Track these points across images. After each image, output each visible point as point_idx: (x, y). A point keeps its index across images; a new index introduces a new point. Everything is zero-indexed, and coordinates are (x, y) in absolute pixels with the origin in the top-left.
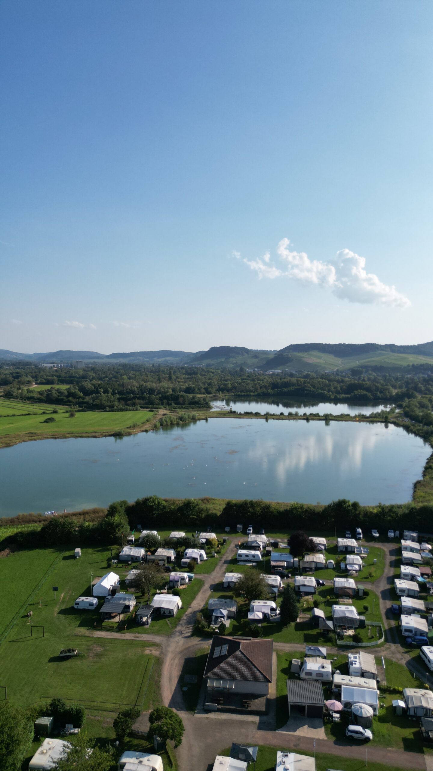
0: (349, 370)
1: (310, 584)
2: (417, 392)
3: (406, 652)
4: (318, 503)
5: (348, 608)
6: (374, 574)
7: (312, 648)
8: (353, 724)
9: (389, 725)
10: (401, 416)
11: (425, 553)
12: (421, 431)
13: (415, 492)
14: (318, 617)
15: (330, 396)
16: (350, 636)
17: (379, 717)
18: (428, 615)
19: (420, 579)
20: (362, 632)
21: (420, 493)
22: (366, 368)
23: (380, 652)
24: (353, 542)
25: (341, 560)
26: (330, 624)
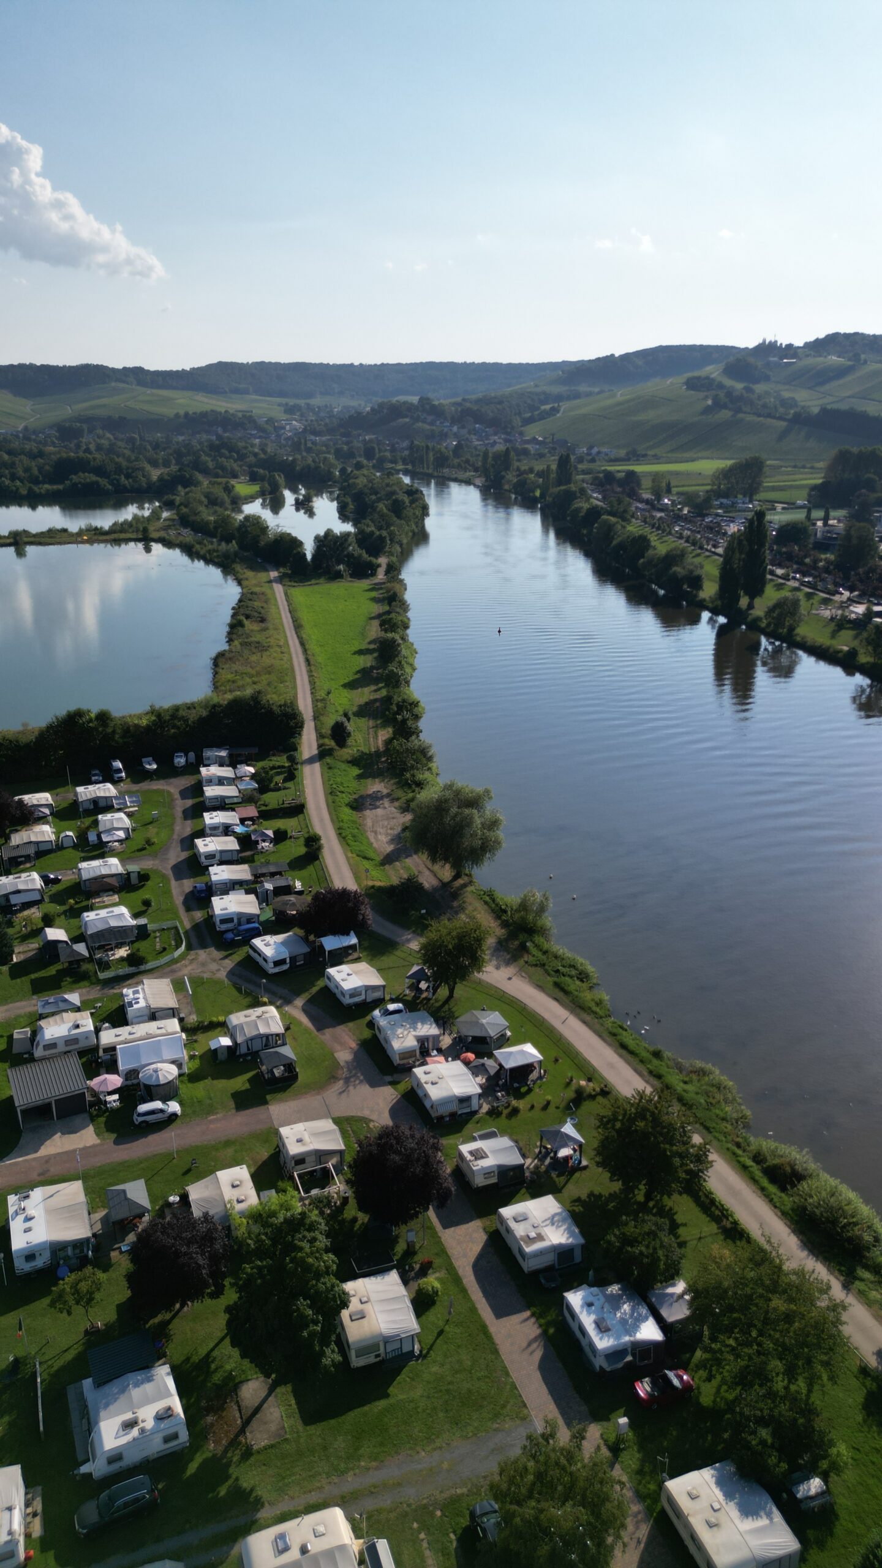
0: (51, 427)
1: (30, 887)
2: (200, 472)
3: (226, 957)
4: (25, 725)
5: (113, 912)
6: (155, 840)
7: (51, 1000)
8: (145, 1102)
9: (208, 1081)
10: (174, 525)
11: (244, 783)
12: (215, 554)
13: (216, 674)
14: (56, 942)
15: (18, 489)
16: (122, 959)
17: (189, 1075)
18: (258, 886)
19: (239, 829)
20: (143, 946)
21: (226, 675)
22: (90, 421)
23: (180, 970)
24: (109, 789)
25: (88, 828)
26: (81, 948)
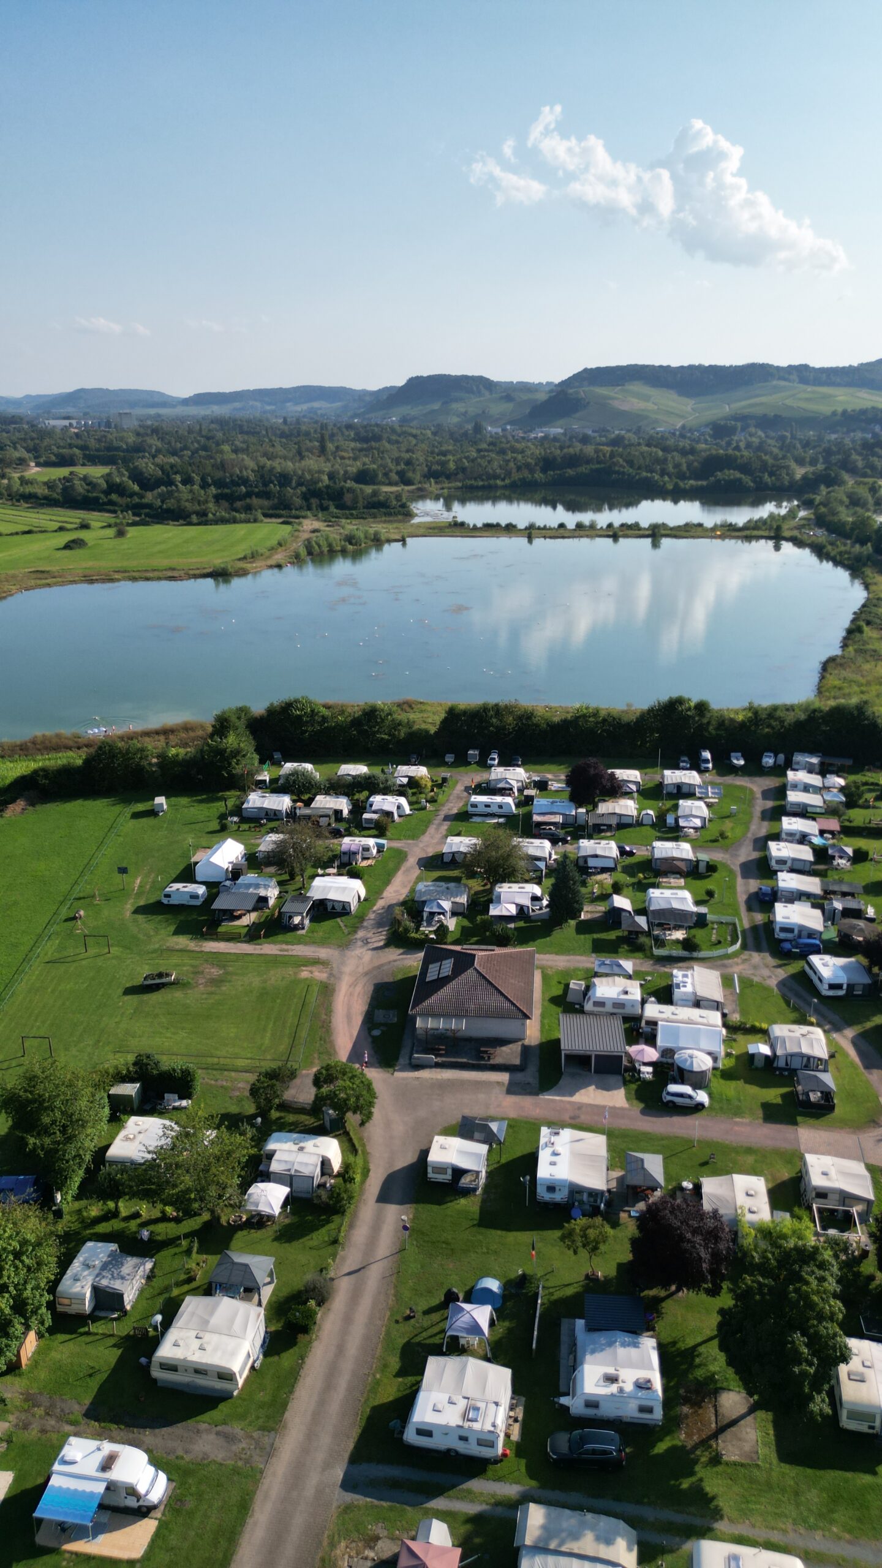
0: (707, 426)
1: (607, 854)
2: (848, 471)
3: (779, 966)
4: (628, 705)
5: (676, 894)
6: (729, 834)
7: (608, 962)
8: (675, 1082)
9: (740, 1083)
10: (809, 525)
11: (831, 794)
12: (846, 556)
13: (822, 678)
14: (620, 910)
15: (665, 484)
16: (677, 941)
17: (722, 1071)
18: (826, 902)
19: (817, 841)
20: (699, 934)
21: (832, 680)
22: (743, 419)
23: (731, 966)
24: (694, 777)
25: (668, 810)
26: (642, 921)
